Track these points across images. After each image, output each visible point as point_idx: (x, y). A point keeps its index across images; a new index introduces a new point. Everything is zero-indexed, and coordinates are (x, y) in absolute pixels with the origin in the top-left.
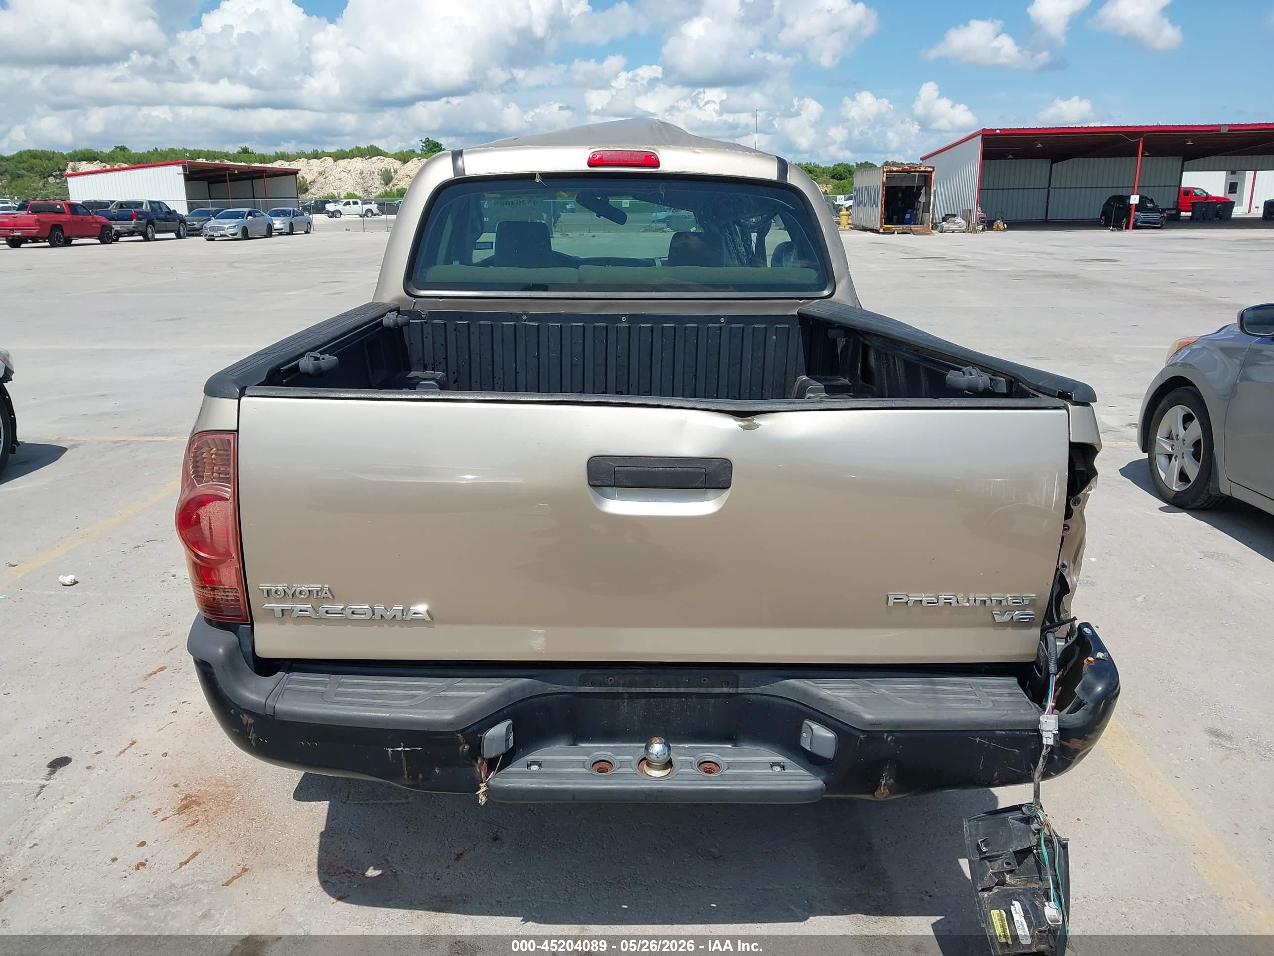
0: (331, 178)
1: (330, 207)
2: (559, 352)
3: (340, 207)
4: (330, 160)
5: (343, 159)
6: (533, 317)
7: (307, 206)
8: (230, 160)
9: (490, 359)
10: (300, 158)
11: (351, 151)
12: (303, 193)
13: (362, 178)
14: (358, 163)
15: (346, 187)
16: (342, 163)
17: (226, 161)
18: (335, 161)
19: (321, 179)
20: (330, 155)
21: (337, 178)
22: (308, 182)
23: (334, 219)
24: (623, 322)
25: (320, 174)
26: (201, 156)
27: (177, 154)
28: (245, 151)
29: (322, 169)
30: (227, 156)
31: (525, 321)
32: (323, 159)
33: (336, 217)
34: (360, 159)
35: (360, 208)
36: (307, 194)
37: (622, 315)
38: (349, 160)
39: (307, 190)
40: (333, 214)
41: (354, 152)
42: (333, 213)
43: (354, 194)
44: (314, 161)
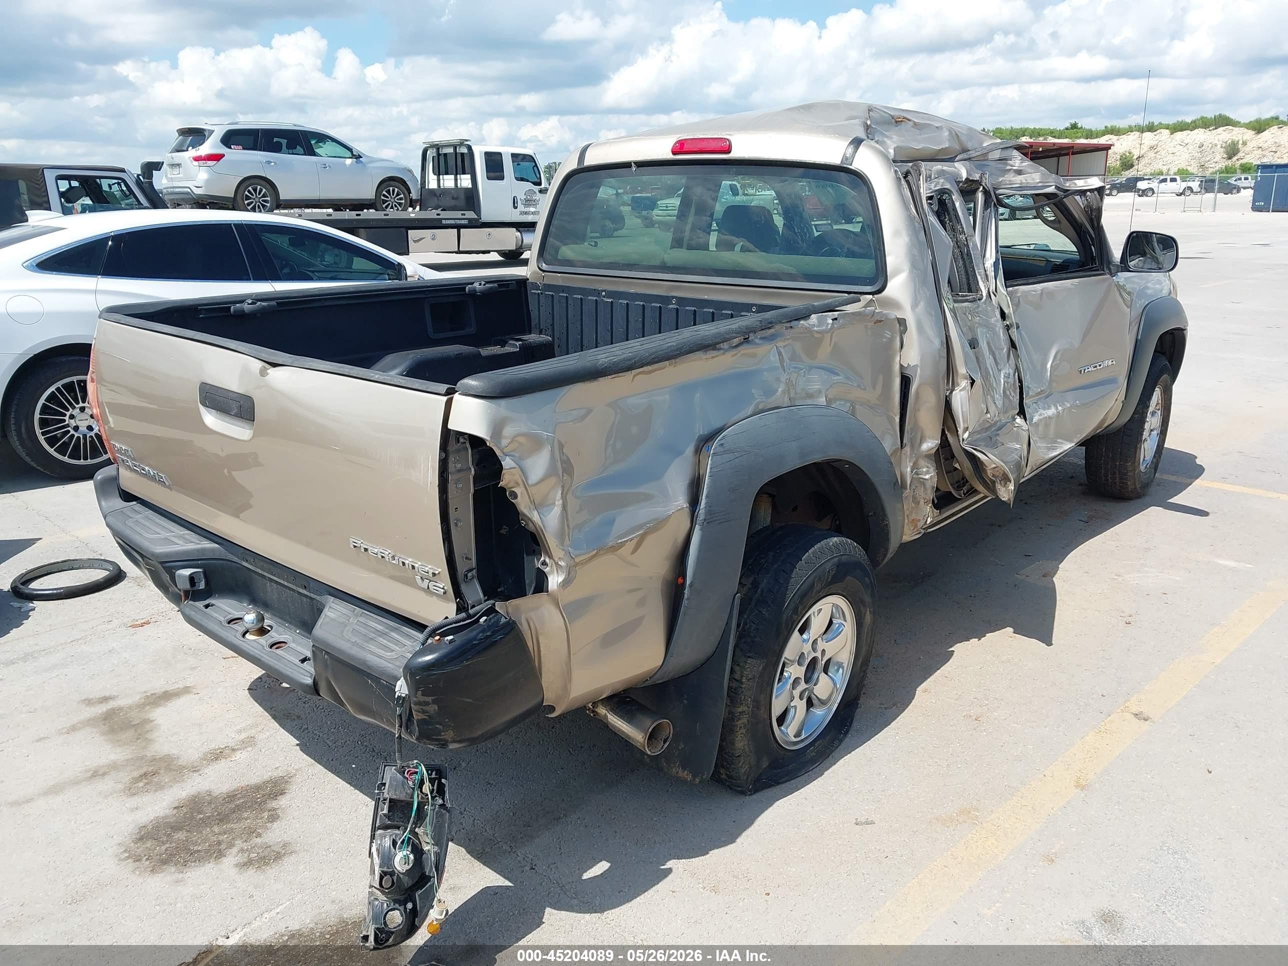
0: (1163, 153)
1: (1142, 185)
2: (625, 327)
3: (1154, 185)
4: (1166, 132)
5: (1181, 131)
6: (610, 294)
7: (1117, 184)
8: (1054, 137)
9: (579, 328)
10: (1132, 132)
11: (1194, 122)
12: (1127, 170)
13: (1200, 152)
14: (1200, 135)
15: (1179, 162)
16: (1179, 135)
17: (1050, 138)
18: (1172, 134)
19: (1151, 154)
20: (1167, 127)
21: (1171, 152)
22: (1135, 157)
23: (1144, 198)
24: (673, 304)
25: (1152, 148)
26: (1026, 133)
27: (1002, 133)
28: (1074, 126)
29: (1155, 142)
30: (1052, 133)
31: (604, 297)
32: (1158, 131)
33: (1147, 196)
34: (1202, 130)
35: (1180, 186)
36: (1131, 170)
37: (673, 297)
38: (1189, 132)
39: (1132, 166)
40: (1144, 193)
41: (1197, 122)
42: (1144, 191)
43: (1187, 170)
44: (1147, 135)
